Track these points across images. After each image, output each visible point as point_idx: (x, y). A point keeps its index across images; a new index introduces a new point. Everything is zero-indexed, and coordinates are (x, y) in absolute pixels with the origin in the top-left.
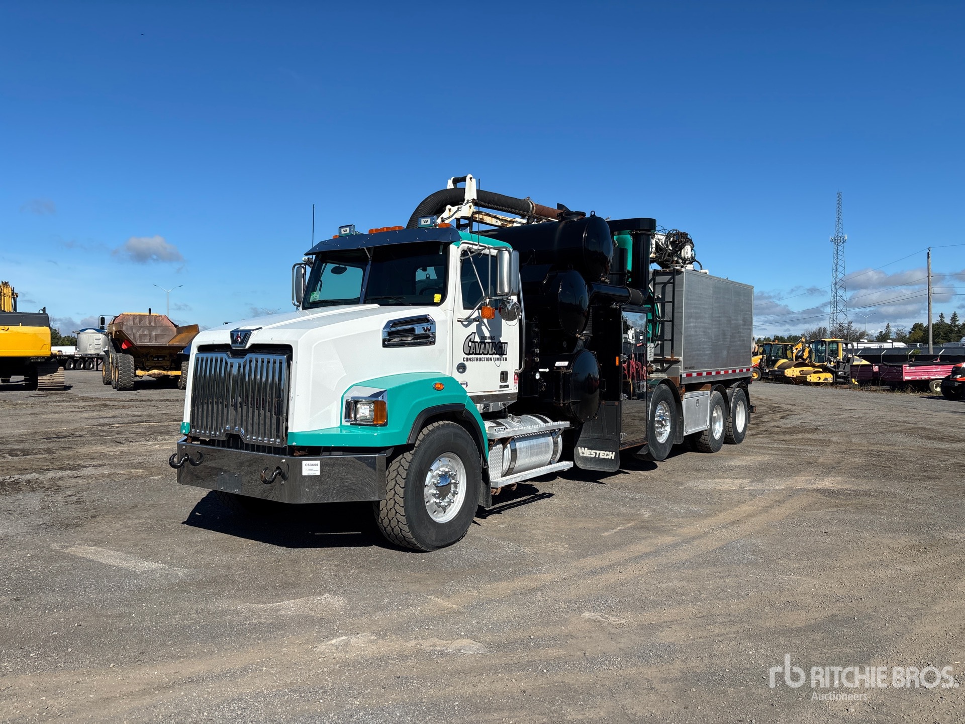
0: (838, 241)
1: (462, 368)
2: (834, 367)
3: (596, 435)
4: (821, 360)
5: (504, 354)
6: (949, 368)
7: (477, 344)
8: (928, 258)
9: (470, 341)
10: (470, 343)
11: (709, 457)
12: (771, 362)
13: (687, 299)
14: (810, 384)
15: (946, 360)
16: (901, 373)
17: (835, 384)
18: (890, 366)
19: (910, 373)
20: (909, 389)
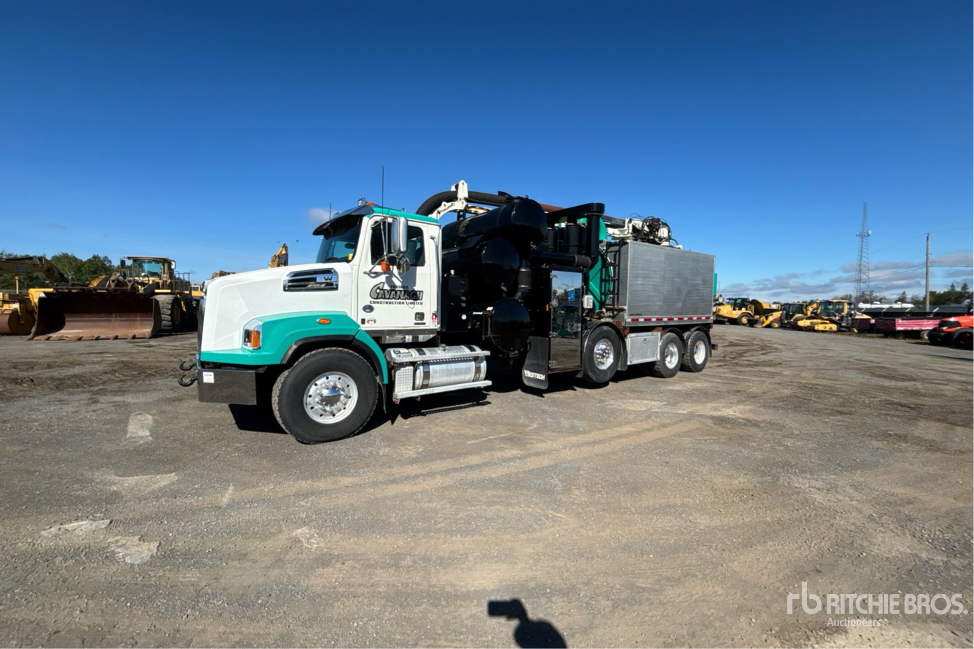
0: (863, 236)
1: (369, 308)
2: (839, 320)
3: (535, 362)
4: (828, 315)
5: (418, 299)
6: (937, 322)
7: (386, 292)
8: (928, 240)
9: (378, 288)
10: (378, 291)
11: (662, 381)
12: (788, 316)
13: (632, 262)
14: (817, 331)
15: (937, 315)
16: (894, 325)
17: (840, 331)
18: (885, 320)
19: (901, 325)
20: (901, 337)
